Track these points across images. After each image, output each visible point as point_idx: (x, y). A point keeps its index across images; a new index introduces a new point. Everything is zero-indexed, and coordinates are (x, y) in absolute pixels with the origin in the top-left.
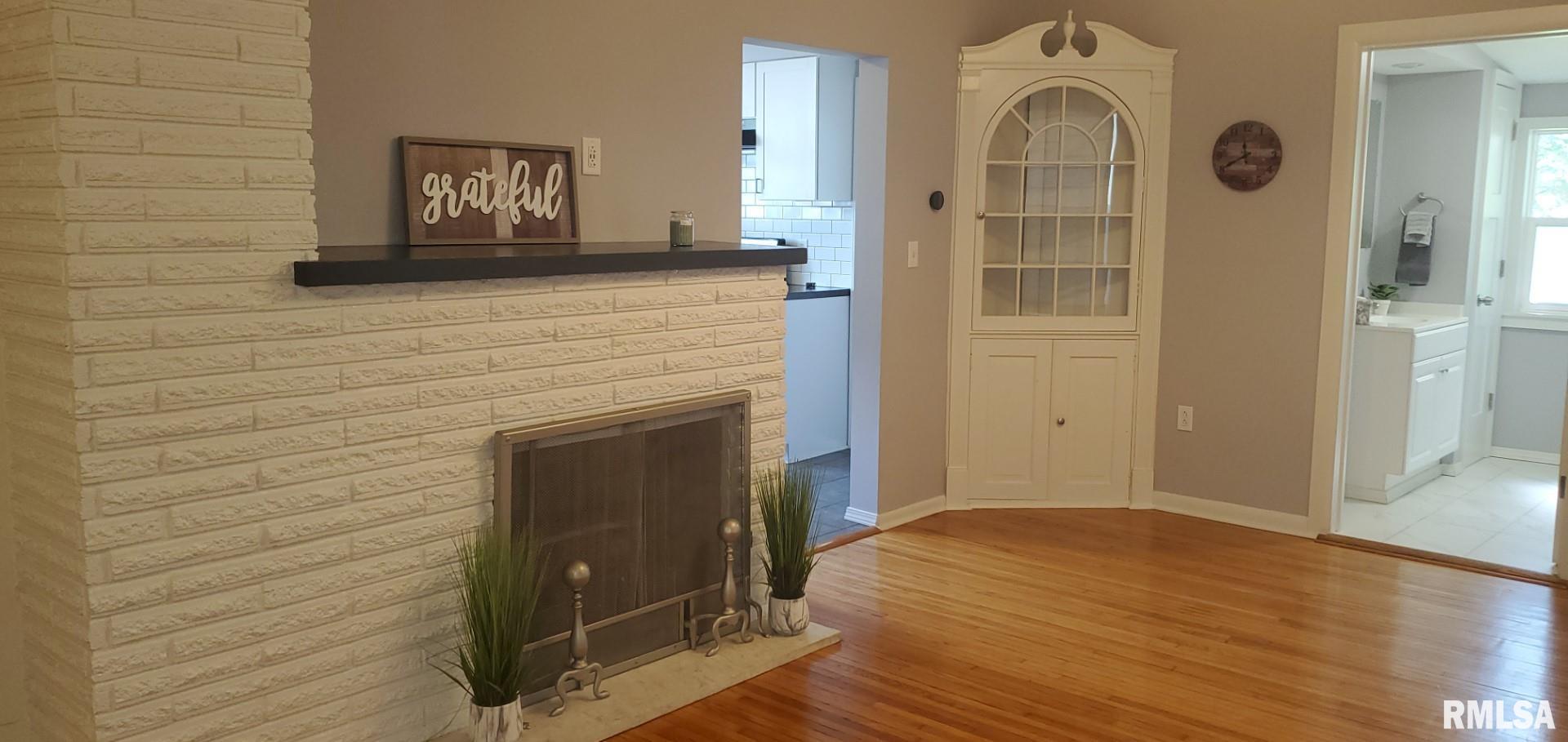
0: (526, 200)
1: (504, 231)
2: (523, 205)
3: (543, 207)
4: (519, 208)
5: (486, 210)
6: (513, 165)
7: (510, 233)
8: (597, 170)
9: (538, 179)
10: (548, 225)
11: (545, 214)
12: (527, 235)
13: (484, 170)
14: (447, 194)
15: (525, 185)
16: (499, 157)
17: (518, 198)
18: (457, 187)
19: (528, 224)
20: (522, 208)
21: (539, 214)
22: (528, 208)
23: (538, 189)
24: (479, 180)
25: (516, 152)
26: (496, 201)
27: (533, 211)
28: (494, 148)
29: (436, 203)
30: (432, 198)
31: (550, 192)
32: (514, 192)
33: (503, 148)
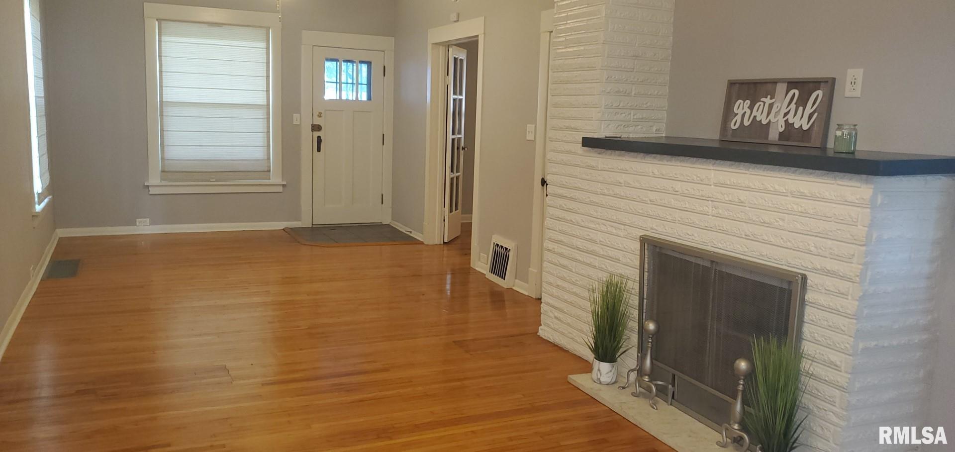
0: (790, 117)
1: (773, 136)
2: (787, 119)
3: (801, 122)
4: (785, 121)
5: (764, 122)
6: (789, 91)
7: (777, 137)
8: (857, 93)
9: (802, 102)
10: (805, 134)
11: (802, 125)
12: (788, 140)
13: (769, 97)
14: (745, 112)
15: (793, 106)
16: (781, 88)
17: (786, 114)
18: (751, 108)
19: (789, 131)
20: (787, 121)
21: (796, 126)
22: (791, 121)
23: (801, 109)
24: (765, 103)
25: (792, 84)
26: (771, 117)
27: (794, 123)
28: (780, 82)
29: (739, 118)
30: (738, 114)
31: (809, 110)
32: (784, 111)
33: (785, 82)
